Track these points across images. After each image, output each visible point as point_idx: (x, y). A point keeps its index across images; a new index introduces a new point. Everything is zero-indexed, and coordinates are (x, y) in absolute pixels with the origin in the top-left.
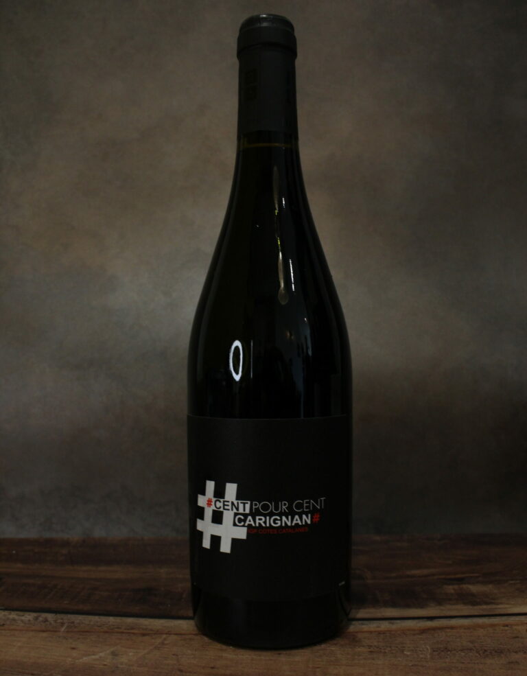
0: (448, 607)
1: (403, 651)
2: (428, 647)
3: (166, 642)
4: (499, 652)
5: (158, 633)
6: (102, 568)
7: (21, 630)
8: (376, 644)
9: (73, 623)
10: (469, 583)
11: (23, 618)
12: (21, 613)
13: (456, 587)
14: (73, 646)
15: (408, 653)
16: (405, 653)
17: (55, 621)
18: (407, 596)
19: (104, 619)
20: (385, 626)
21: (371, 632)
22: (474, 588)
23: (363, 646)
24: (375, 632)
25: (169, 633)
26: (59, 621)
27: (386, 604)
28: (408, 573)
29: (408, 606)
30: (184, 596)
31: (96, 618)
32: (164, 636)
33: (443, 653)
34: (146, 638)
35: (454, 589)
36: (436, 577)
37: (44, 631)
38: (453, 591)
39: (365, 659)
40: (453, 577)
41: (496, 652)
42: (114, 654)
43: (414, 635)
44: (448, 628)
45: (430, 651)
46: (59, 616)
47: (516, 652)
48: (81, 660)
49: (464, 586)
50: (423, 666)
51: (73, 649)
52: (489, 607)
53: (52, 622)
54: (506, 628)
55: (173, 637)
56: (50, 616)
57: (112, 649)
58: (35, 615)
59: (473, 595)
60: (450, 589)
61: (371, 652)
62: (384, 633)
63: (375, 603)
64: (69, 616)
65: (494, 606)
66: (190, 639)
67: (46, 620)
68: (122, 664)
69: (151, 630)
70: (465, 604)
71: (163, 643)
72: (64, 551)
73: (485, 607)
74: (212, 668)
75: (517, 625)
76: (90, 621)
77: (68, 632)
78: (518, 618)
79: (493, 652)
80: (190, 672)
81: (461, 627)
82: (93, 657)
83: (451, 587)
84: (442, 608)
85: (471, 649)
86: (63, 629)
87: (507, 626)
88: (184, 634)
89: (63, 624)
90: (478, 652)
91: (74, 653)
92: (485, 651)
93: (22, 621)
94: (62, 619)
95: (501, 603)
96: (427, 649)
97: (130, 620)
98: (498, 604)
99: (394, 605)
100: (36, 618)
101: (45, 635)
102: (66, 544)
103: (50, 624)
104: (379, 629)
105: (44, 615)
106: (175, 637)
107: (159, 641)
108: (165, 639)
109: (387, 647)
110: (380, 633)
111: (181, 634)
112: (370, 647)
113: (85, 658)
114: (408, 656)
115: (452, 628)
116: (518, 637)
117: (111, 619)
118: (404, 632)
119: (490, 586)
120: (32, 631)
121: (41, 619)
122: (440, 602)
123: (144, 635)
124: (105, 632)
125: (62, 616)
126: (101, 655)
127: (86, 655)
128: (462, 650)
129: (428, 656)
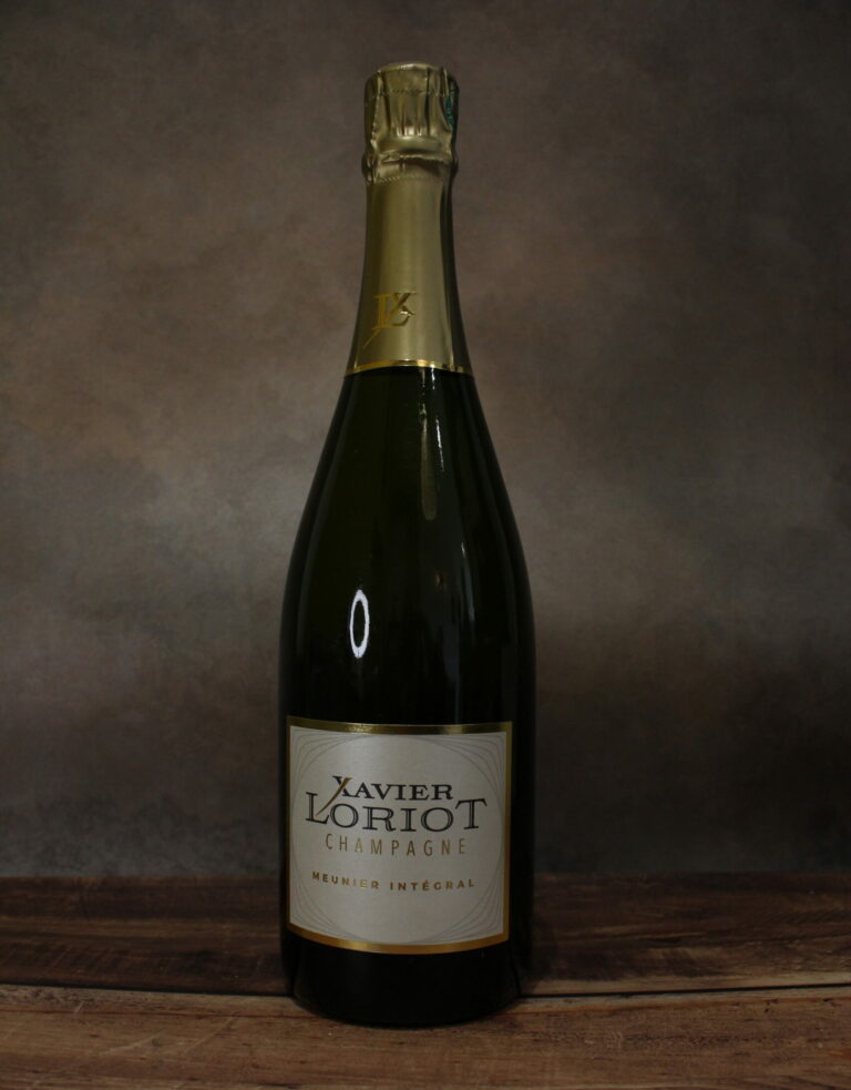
0: (653, 978)
1: (583, 1038)
2: (619, 1033)
3: (233, 1027)
4: (724, 1040)
5: (219, 1014)
6: (133, 923)
7: (14, 1011)
8: (542, 1029)
9: (92, 1000)
10: (687, 945)
11: (16, 994)
12: (14, 987)
13: (667, 951)
14: (94, 1033)
15: (591, 1043)
16: (586, 1042)
17: (65, 998)
18: (594, 963)
19: (139, 995)
20: (558, 1005)
21: (537, 1014)
22: (693, 953)
24: (544, 1013)
25: (237, 1015)
26: (71, 998)
27: (562, 975)
28: (598, 931)
29: (595, 978)
30: (259, 963)
31: (127, 994)
32: (230, 1019)
33: (641, 1043)
34: (202, 1022)
35: (664, 954)
36: (637, 937)
37: (47, 1012)
38: (661, 957)
39: (526, 1050)
40: (662, 936)
42: (155, 1044)
43: (601, 1017)
44: (650, 1007)
45: (622, 1039)
46: (69, 990)
47: (747, 1040)
48: (106, 1053)
49: (680, 950)
50: (610, 1060)
51: (95, 1036)
52: (714, 978)
53: (62, 1000)
54: (736, 1007)
55: (243, 1021)
56: (57, 992)
57: (153, 1037)
58: (34, 989)
59: (691, 962)
60: (658, 954)
61: (536, 1040)
62: (556, 1014)
64: (86, 990)
65: (723, 977)
66: (269, 1023)
67: (51, 997)
68: (168, 1057)
69: (211, 1011)
70: (678, 974)
71: (229, 1029)
72: (75, 897)
73: (707, 978)
74: (302, 1062)
75: (753, 1003)
77: (85, 1013)
78: (753, 994)
79: (714, 1041)
80: (270, 1068)
81: (669, 1006)
82: (126, 1048)
83: (660, 950)
84: (645, 980)
85: (681, 1037)
86: (77, 1009)
87: (738, 1004)
88: (260, 1016)
89: (76, 1002)
90: (691, 1040)
91: (96, 1043)
92: (703, 1038)
93: (14, 997)
94: (74, 995)
95: (732, 973)
96: (619, 1037)
97: (177, 997)
99: (574, 976)
100: (37, 994)
101: (50, 1017)
103: (58, 1001)
104: (550, 1009)
105: (48, 990)
106: (247, 1020)
107: (222, 1025)
108: (231, 1023)
109: (560, 1034)
110: (549, 1015)
111: (255, 1017)
112: (535, 1033)
113: (112, 1050)
114: (590, 1046)
115: (658, 1007)
117: (150, 996)
118: (585, 1013)
119: (718, 949)
120: (31, 1011)
121: (42, 995)
122: (641, 971)
123: (200, 1017)
124: (142, 1014)
125: (76, 991)
126: (137, 1046)
127: (115, 1045)
128: (669, 1038)
129: (620, 1046)
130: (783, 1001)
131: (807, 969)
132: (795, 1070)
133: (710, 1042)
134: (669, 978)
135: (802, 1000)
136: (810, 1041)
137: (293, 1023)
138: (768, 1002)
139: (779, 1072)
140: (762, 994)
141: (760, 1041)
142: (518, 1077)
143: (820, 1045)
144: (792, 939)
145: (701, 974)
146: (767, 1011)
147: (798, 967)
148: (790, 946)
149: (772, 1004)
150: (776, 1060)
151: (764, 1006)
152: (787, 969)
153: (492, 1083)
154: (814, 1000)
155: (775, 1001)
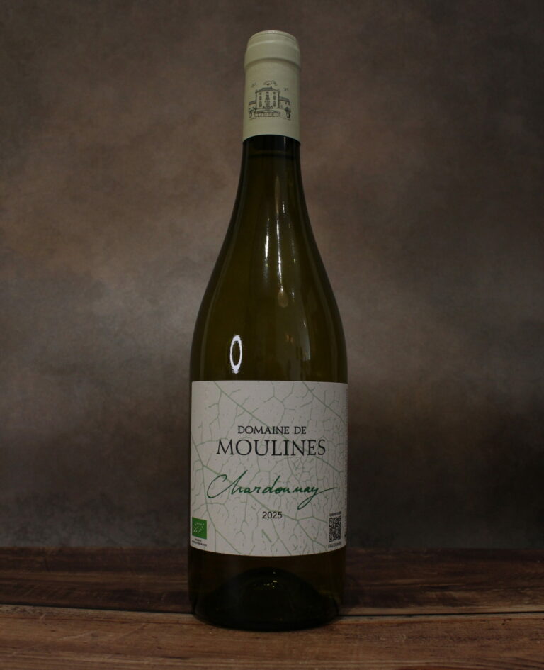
0: (428, 607)
1: (379, 638)
2: (404, 635)
3: (145, 628)
4: (473, 639)
5: (137, 622)
6: (79, 574)
8: (352, 632)
9: (52, 613)
10: (452, 591)
13: (438, 593)
14: (52, 629)
15: (384, 639)
16: (381, 639)
17: (34, 612)
18: (388, 599)
19: (83, 611)
20: (363, 620)
21: (349, 624)
22: (456, 594)
23: (341, 634)
24: (353, 624)
25: (148, 622)
26: (37, 611)
27: (366, 605)
28: (392, 582)
29: (389, 607)
30: (164, 596)
31: (75, 610)
32: (144, 624)
33: (418, 639)
34: (126, 625)
35: (436, 595)
36: (419, 585)
37: (22, 618)
38: (434, 596)
39: (341, 643)
40: (436, 585)
41: (470, 638)
42: (94, 635)
43: (392, 627)
44: (425, 622)
45: (405, 638)
46: (37, 608)
47: (489, 639)
48: (61, 639)
49: (447, 593)
50: (397, 648)
51: (53, 631)
52: (469, 608)
53: (31, 612)
55: (153, 625)
56: (28, 608)
57: (92, 632)
58: (13, 606)
59: (454, 599)
60: (433, 595)
61: (347, 638)
62: (362, 625)
63: (356, 603)
64: (47, 608)
65: (475, 607)
66: (169, 627)
67: (24, 611)
68: (102, 642)
69: (131, 620)
70: (445, 605)
71: (142, 629)
72: (40, 559)
73: (464, 607)
74: (191, 647)
75: (494, 620)
76: (69, 612)
77: (47, 619)
78: (496, 616)
79: (467, 639)
80: (169, 649)
81: (438, 622)
82: (74, 637)
83: (433, 593)
84: (423, 608)
85: (445, 637)
86: (42, 617)
87: (484, 621)
88: (164, 623)
89: (41, 614)
90: (451, 638)
91: (54, 634)
92: (460, 638)
94: (40, 610)
95: (482, 605)
96: (403, 637)
97: (109, 612)
98: (478, 606)
99: (374, 605)
100: (15, 609)
101: (24, 621)
102: (41, 553)
103: (29, 613)
104: (358, 622)
105: (22, 607)
106: (155, 625)
107: (138, 627)
108: (144, 626)
109: (364, 635)
110: (357, 625)
111: (160, 623)
112: (347, 634)
113: (65, 638)
114: (383, 641)
115: (430, 622)
116: (493, 629)
117: (90, 612)
118: (381, 625)
119: (473, 593)
120: (11, 618)
121: (19, 609)
122: (420, 604)
123: (123, 623)
124: (84, 620)
125: (40, 608)
126: (82, 636)
127: (66, 636)
128: (436, 638)
129: (403, 641)
130: (515, 619)
131: (532, 602)
132: (520, 654)
133: (465, 640)
134: (439, 607)
135: (527, 619)
136: (532, 640)
137: (185, 627)
138: (505, 620)
139: (508, 655)
140: (501, 616)
141: (498, 639)
142: (334, 656)
143: (538, 642)
144: (524, 588)
145: (461, 605)
146: (504, 624)
147: (527, 602)
148: (522, 592)
149: (508, 621)
150: (509, 649)
151: (503, 622)
152: (520, 603)
153: (317, 658)
154: (536, 619)
155: (510, 619)
